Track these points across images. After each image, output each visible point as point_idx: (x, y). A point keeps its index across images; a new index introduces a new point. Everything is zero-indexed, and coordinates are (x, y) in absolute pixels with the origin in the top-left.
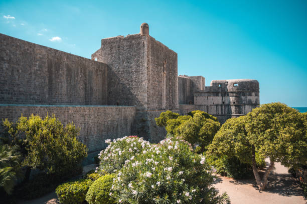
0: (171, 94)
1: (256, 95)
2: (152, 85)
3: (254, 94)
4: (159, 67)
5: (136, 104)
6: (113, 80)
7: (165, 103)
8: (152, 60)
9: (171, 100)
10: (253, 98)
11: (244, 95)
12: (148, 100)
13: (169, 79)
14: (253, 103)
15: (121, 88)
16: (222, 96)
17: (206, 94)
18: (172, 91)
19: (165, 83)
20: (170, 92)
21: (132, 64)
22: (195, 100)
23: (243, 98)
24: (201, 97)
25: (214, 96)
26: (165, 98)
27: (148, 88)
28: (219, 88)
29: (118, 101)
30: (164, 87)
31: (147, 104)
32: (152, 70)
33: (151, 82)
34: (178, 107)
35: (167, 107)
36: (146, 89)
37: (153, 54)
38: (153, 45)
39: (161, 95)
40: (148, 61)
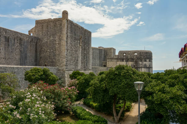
0: (85, 60)
1: (149, 61)
2: (70, 53)
3: (148, 60)
4: (76, 41)
5: (58, 66)
6: (43, 49)
7: (80, 66)
8: (70, 36)
9: (85, 64)
10: (147, 63)
11: (141, 61)
12: (66, 63)
13: (84, 49)
14: (148, 66)
15: (48, 54)
16: (126, 61)
17: (115, 60)
18: (86, 57)
19: (80, 51)
20: (84, 58)
21: (56, 39)
22: (107, 64)
23: (140, 63)
24: (112, 62)
25: (121, 61)
26: (80, 62)
27: (66, 55)
28: (124, 56)
29: (46, 64)
30: (80, 55)
31: (66, 66)
32: (70, 43)
33: (69, 51)
34: (91, 69)
35: (81, 68)
36: (65, 55)
37: (71, 32)
38: (72, 26)
39: (77, 60)
40: (67, 36)
